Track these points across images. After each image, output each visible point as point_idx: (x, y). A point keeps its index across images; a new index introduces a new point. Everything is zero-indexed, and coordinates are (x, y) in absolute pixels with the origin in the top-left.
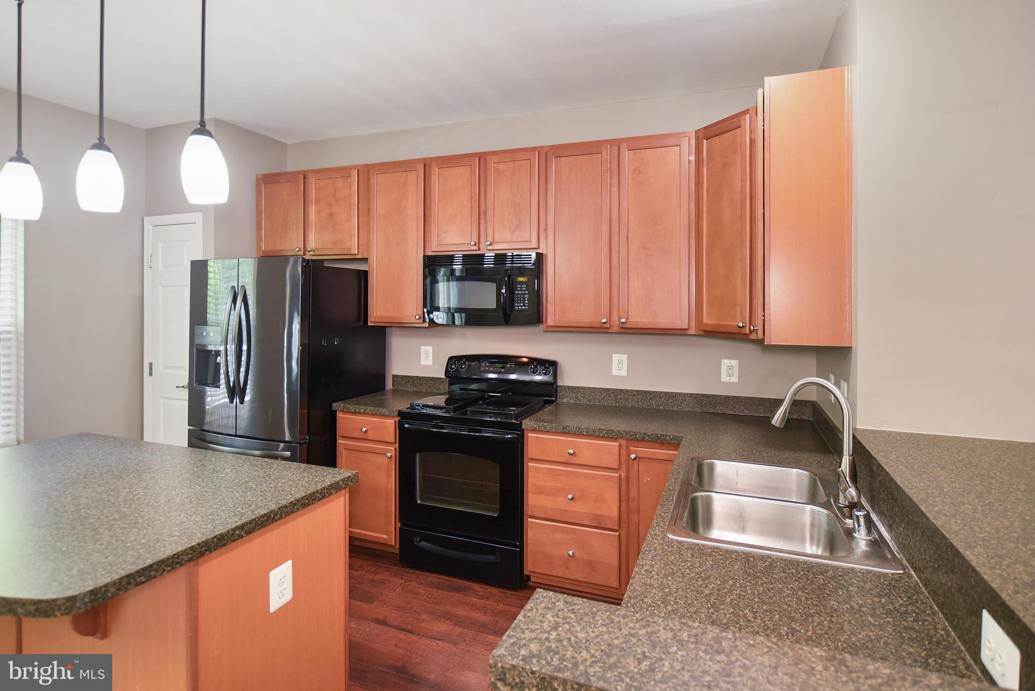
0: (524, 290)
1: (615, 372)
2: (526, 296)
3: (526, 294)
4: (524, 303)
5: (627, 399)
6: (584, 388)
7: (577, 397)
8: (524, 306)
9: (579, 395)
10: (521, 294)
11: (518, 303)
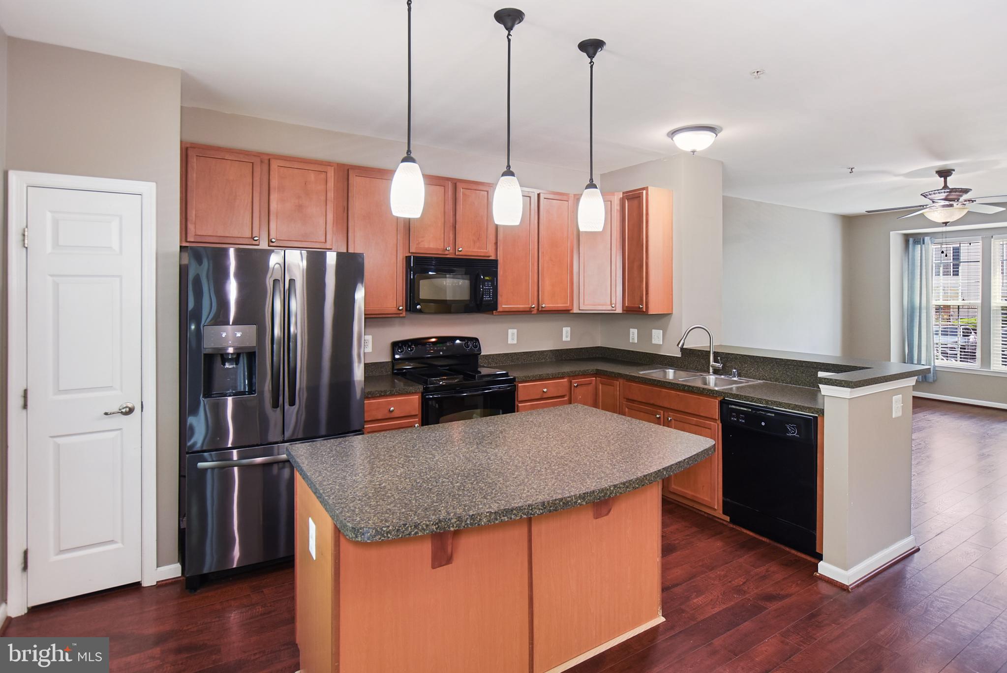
0: (490, 286)
1: (510, 341)
2: (491, 290)
3: (491, 289)
4: (490, 295)
5: (518, 359)
6: (493, 355)
7: (489, 362)
8: (490, 297)
9: (490, 360)
10: (488, 289)
11: (485, 295)
